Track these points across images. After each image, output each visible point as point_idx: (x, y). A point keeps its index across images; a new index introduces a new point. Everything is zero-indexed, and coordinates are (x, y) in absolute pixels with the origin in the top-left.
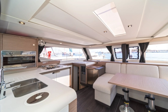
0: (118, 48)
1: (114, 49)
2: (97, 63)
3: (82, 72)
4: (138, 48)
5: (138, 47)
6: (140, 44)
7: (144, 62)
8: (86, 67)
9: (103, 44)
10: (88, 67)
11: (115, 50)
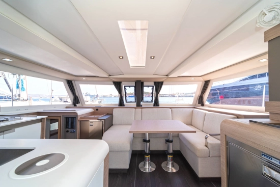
0: (130, 86)
1: (125, 86)
2: (97, 110)
3: (67, 129)
4: (153, 88)
5: (153, 86)
6: (155, 83)
7: (158, 105)
8: (79, 118)
9: (110, 77)
10: (81, 118)
11: (125, 88)
